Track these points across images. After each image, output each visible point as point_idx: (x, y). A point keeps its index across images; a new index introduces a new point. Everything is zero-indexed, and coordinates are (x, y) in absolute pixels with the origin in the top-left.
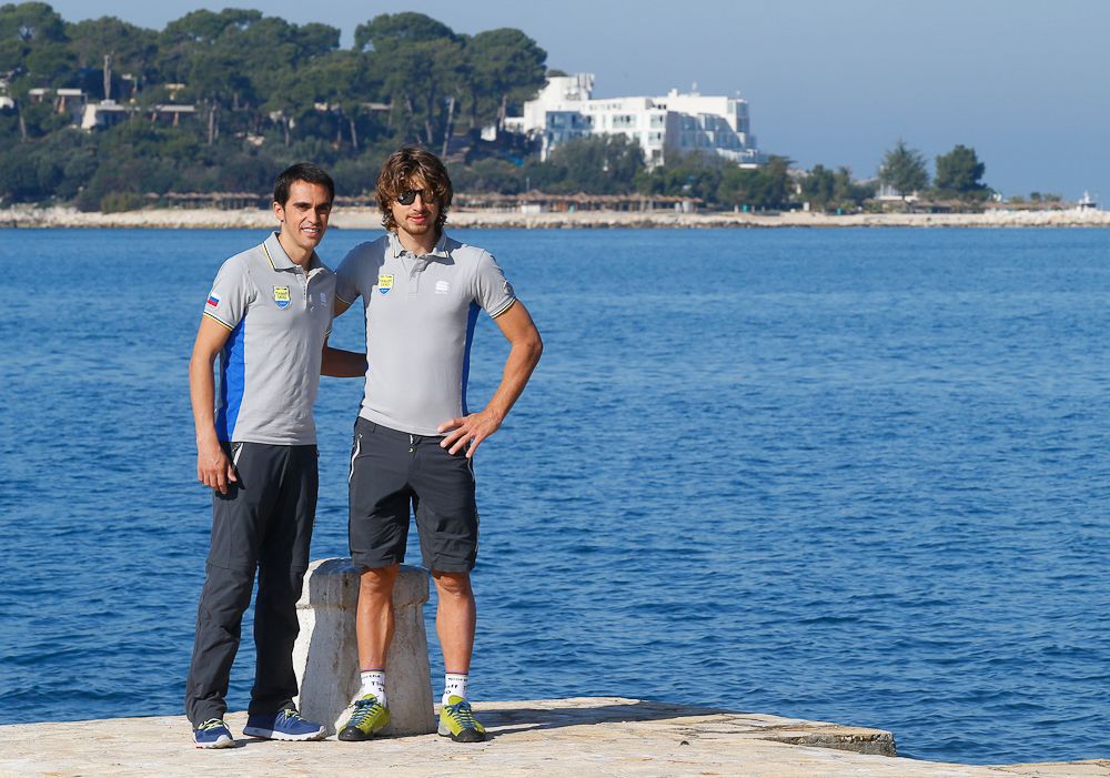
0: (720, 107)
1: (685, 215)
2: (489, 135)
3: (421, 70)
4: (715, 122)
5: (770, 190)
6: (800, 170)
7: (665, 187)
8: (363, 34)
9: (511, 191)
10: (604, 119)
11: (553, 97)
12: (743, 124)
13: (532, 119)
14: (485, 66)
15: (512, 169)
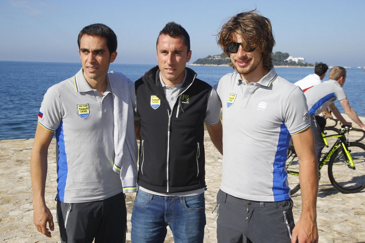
0: (302, 59)
1: (299, 67)
2: (285, 61)
3: (280, 56)
4: (302, 60)
5: (306, 65)
6: (308, 64)
7: (298, 65)
8: (276, 53)
9: (286, 65)
10: (293, 60)
11: (290, 58)
12: (304, 60)
13: (288, 59)
14: (285, 55)
15: (286, 63)
